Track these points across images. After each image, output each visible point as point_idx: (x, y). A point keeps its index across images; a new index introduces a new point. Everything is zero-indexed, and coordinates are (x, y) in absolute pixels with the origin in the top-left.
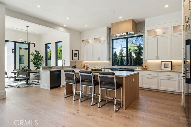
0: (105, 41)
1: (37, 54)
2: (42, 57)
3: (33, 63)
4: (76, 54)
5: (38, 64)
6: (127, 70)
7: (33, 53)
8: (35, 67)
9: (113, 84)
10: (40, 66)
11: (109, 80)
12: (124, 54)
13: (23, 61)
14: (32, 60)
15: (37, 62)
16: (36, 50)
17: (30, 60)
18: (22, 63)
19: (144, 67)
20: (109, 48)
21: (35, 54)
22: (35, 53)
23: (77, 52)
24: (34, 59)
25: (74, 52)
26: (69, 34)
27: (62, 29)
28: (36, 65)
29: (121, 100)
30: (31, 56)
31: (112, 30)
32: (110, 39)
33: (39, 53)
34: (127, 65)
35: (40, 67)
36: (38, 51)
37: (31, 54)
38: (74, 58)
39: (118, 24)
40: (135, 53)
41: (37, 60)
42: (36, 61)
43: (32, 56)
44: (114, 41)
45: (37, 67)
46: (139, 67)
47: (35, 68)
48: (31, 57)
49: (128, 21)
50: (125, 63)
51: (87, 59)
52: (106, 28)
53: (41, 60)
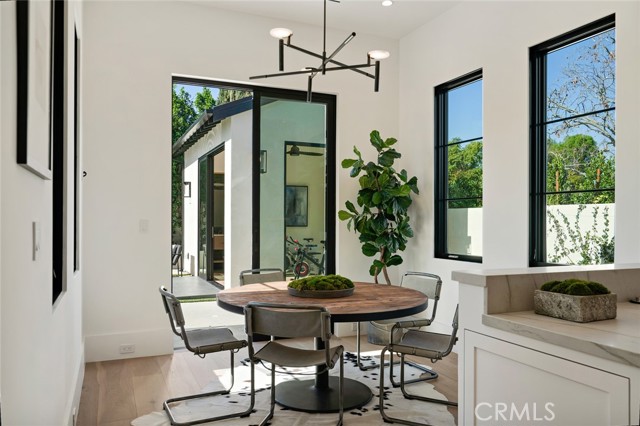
1: (381, 160)
2: (414, 181)
3: (358, 226)
5: (386, 235)
7: (356, 157)
8: (369, 251)
10: (402, 248)
13: (303, 213)
14: (349, 205)
15: (381, 218)
16: (375, 135)
17: (340, 206)
18: (299, 221)
21: (371, 165)
22: (371, 155)
24: (366, 194)
28: (374, 239)
30: (342, 174)
33: (393, 155)
35: (399, 252)
36: (392, 141)
37: (346, 163)
41: (380, 206)
42: (374, 210)
43: (353, 175)
45: (378, 256)
47: (370, 261)
48: (348, 187)
53: (405, 203)
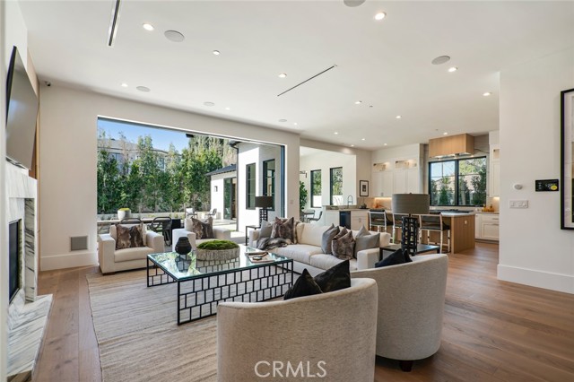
0: (416, 165)
4: (364, 187)
6: (457, 211)
9: (439, 225)
11: (434, 220)
12: (452, 186)
19: (488, 207)
20: (424, 176)
23: (365, 183)
25: (363, 183)
26: (355, 156)
27: (347, 151)
29: (448, 245)
31: (430, 148)
32: (424, 162)
34: (457, 204)
38: (363, 194)
39: (441, 140)
40: (474, 183)
44: (432, 165)
46: (480, 208)
49: (458, 136)
50: (452, 201)
51: (382, 195)
52: (418, 145)
